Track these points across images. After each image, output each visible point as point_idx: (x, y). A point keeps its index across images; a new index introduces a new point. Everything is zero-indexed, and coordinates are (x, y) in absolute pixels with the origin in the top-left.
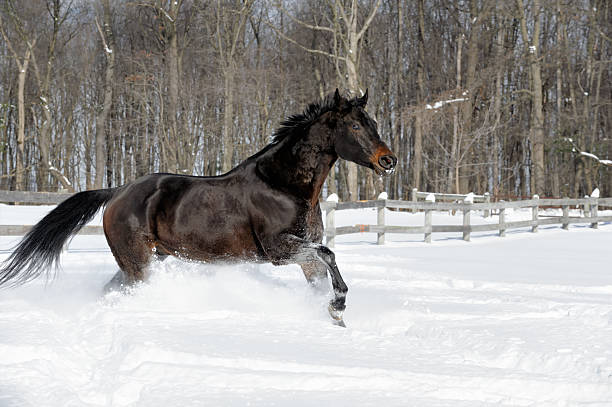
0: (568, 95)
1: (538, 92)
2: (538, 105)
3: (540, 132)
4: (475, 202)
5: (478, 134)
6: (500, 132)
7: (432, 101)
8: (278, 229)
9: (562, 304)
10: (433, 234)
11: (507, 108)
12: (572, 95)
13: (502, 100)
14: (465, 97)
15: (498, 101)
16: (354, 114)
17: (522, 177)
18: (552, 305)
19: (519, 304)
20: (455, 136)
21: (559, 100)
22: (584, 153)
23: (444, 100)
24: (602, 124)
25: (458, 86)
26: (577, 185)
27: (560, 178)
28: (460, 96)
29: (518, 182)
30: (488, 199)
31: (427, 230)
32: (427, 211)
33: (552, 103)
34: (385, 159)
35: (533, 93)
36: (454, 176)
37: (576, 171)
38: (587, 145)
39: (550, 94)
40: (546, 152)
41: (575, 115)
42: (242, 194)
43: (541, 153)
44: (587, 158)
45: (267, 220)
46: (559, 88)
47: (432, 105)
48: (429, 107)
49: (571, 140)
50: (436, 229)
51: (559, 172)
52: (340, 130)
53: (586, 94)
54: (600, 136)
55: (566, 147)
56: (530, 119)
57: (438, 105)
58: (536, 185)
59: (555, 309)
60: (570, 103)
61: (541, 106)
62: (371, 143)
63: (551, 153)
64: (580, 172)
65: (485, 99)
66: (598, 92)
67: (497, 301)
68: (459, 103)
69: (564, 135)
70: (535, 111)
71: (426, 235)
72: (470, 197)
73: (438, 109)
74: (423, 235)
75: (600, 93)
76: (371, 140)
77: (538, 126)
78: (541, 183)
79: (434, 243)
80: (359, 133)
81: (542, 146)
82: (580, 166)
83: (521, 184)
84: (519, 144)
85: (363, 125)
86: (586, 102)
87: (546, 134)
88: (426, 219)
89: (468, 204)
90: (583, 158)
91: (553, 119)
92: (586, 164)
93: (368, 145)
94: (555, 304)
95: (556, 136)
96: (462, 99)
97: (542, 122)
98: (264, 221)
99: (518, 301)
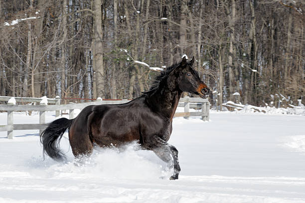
0: (123, 13)
1: (98, 11)
2: (98, 21)
3: (100, 45)
4: (49, 104)
5: (49, 46)
6: (67, 45)
7: (9, 19)
8: (153, 132)
9: (130, 190)
10: (14, 131)
11: (72, 24)
12: (127, 13)
13: (68, 17)
14: (37, 16)
15: (65, 19)
16: (187, 68)
17: (85, 82)
18: (122, 190)
19: (94, 190)
20: (30, 48)
21: (116, 17)
22: (137, 62)
23: (19, 18)
24: (152, 37)
25: (31, 6)
26: (132, 88)
27: (117, 83)
28: (34, 15)
29: (81, 86)
30: (59, 101)
31: (10, 128)
32: (9, 112)
33: (109, 20)
34: (204, 90)
35: (93, 12)
36: (30, 82)
37: (130, 77)
38: (139, 56)
39: (107, 12)
40: (105, 61)
41: (129, 30)
42: (137, 113)
43: (101, 62)
44: (140, 66)
45: (148, 127)
46: (115, 8)
47: (10, 23)
48: (7, 24)
49: (126, 51)
50: (17, 127)
51: (116, 78)
52: (181, 77)
53: (138, 12)
54: (150, 47)
55: (122, 56)
56: (91, 33)
57: (15, 22)
58: (97, 89)
59: (124, 195)
60: (125, 20)
61: (100, 22)
62: (196, 82)
63: (109, 62)
64: (134, 77)
65: (54, 17)
66: (148, 10)
67: (75, 189)
68: (32, 21)
69: (120, 47)
70: (96, 27)
71: (9, 132)
72: (45, 100)
73: (15, 26)
74: (6, 132)
75: (150, 12)
76: (197, 81)
77: (99, 39)
78: (101, 87)
79: (15, 139)
80: (190, 77)
81: (102, 56)
82: (134, 73)
83: (84, 88)
84: (82, 54)
85: (192, 74)
86: (138, 19)
87: (105, 46)
88: (9, 119)
89: (44, 106)
90: (136, 66)
91: (110, 34)
92: (138, 71)
93: (195, 83)
94: (124, 190)
95: (113, 47)
96: (35, 18)
97: (101, 36)
98: (146, 127)
99: (93, 188)
